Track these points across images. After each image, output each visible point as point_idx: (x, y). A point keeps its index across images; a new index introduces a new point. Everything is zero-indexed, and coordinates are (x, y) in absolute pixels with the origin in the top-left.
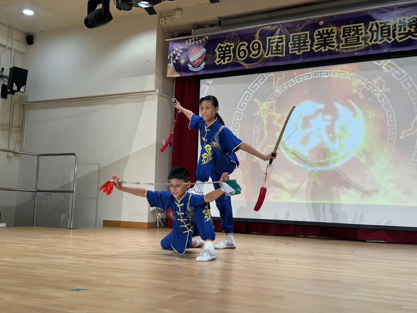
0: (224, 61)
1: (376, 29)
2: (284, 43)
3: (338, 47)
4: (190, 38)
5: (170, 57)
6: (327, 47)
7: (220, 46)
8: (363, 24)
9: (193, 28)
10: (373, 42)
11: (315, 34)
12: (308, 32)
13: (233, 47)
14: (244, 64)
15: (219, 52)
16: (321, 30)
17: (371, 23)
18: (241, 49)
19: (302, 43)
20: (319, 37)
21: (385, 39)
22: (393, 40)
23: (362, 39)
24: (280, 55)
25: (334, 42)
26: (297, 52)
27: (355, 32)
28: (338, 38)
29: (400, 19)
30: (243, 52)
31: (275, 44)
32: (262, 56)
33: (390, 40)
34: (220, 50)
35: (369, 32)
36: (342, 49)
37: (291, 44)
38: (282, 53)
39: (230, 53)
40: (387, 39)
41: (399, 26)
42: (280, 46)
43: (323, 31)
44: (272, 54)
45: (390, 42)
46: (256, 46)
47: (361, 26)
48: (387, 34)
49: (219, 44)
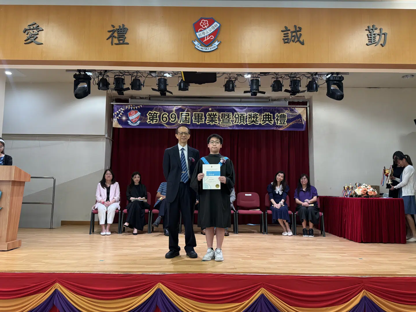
0: (153, 122)
1: (238, 117)
2: (190, 117)
3: (219, 123)
4: (129, 105)
5: (115, 114)
6: (213, 123)
7: (150, 112)
8: (231, 113)
9: (130, 97)
10: (236, 123)
11: (207, 114)
12: (203, 113)
13: (159, 114)
14: (166, 125)
15: (149, 116)
16: (210, 113)
17: (235, 113)
18: (164, 116)
19: (200, 118)
20: (209, 116)
21: (242, 123)
22: (246, 123)
23: (231, 121)
24: (188, 123)
25: (217, 120)
26: (197, 123)
27: (227, 117)
28: (219, 118)
29: (249, 113)
30: (165, 118)
31: (185, 117)
32: (177, 122)
33: (244, 123)
34: (150, 115)
35: (234, 118)
36: (221, 125)
37: (194, 118)
38: (189, 123)
39: (157, 117)
40: (243, 123)
41: (248, 117)
42: (187, 118)
43: (211, 113)
44: (183, 122)
45: (244, 124)
46: (173, 116)
47: (230, 114)
48: (243, 120)
49: (149, 111)
